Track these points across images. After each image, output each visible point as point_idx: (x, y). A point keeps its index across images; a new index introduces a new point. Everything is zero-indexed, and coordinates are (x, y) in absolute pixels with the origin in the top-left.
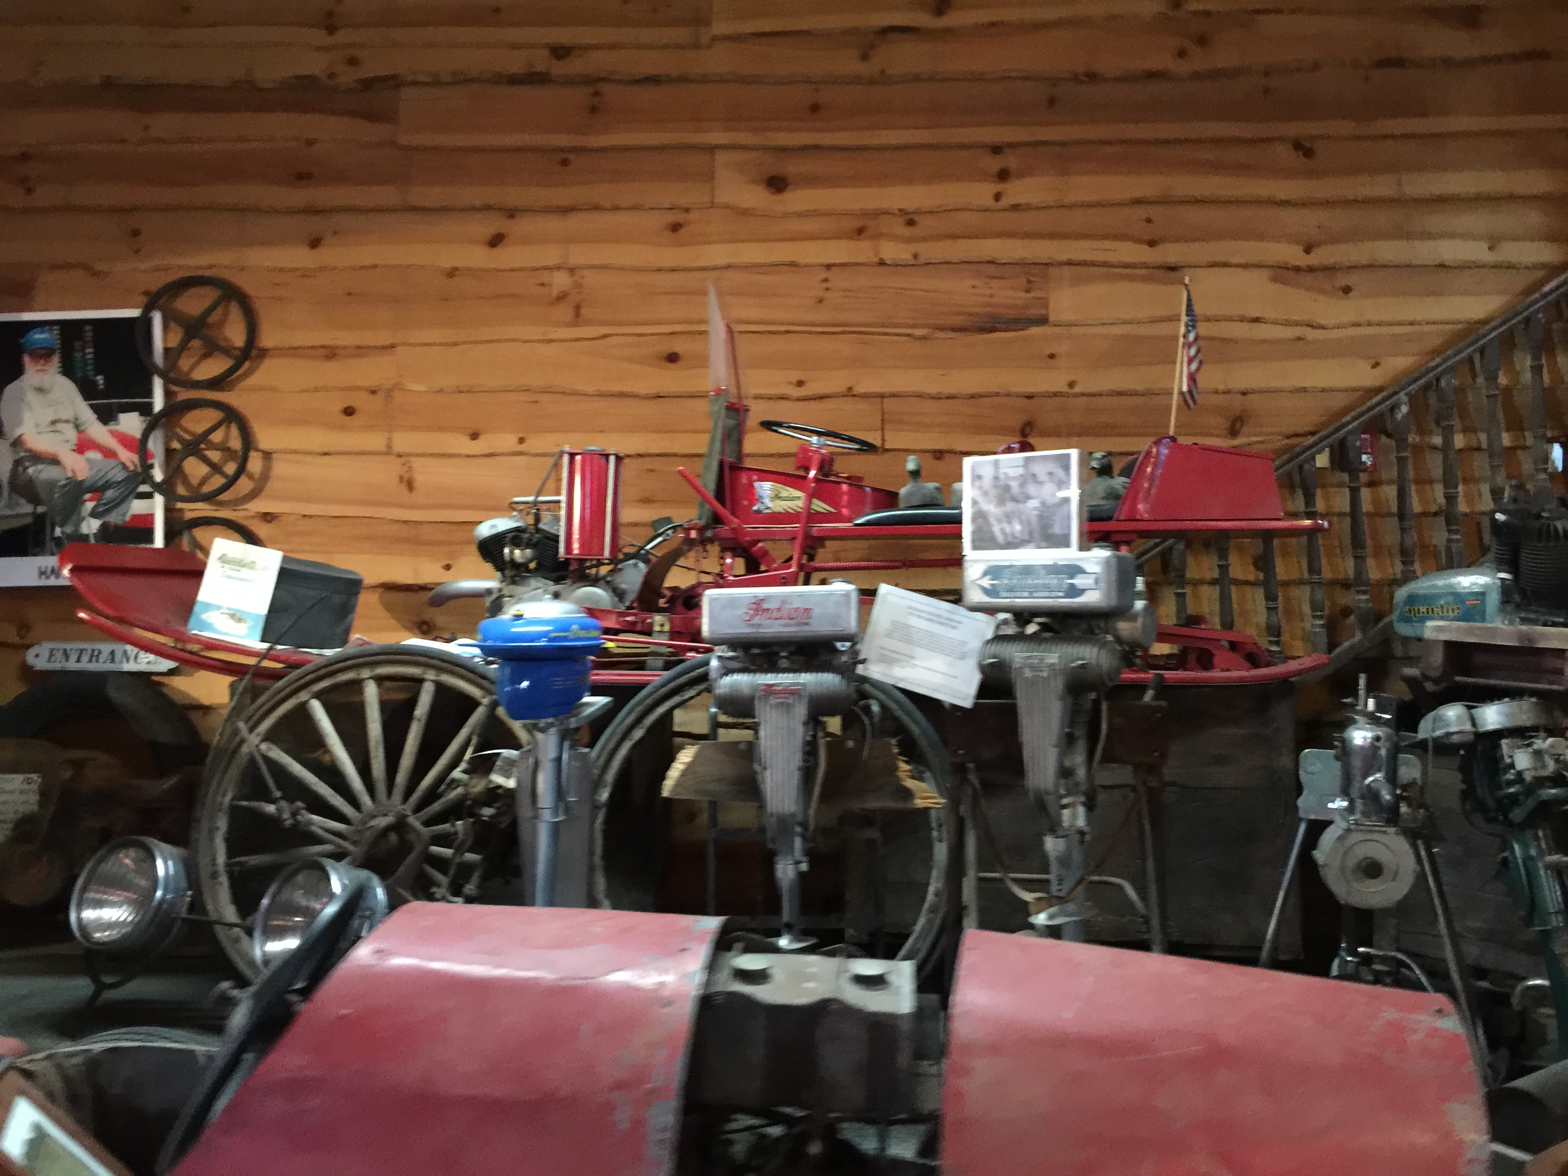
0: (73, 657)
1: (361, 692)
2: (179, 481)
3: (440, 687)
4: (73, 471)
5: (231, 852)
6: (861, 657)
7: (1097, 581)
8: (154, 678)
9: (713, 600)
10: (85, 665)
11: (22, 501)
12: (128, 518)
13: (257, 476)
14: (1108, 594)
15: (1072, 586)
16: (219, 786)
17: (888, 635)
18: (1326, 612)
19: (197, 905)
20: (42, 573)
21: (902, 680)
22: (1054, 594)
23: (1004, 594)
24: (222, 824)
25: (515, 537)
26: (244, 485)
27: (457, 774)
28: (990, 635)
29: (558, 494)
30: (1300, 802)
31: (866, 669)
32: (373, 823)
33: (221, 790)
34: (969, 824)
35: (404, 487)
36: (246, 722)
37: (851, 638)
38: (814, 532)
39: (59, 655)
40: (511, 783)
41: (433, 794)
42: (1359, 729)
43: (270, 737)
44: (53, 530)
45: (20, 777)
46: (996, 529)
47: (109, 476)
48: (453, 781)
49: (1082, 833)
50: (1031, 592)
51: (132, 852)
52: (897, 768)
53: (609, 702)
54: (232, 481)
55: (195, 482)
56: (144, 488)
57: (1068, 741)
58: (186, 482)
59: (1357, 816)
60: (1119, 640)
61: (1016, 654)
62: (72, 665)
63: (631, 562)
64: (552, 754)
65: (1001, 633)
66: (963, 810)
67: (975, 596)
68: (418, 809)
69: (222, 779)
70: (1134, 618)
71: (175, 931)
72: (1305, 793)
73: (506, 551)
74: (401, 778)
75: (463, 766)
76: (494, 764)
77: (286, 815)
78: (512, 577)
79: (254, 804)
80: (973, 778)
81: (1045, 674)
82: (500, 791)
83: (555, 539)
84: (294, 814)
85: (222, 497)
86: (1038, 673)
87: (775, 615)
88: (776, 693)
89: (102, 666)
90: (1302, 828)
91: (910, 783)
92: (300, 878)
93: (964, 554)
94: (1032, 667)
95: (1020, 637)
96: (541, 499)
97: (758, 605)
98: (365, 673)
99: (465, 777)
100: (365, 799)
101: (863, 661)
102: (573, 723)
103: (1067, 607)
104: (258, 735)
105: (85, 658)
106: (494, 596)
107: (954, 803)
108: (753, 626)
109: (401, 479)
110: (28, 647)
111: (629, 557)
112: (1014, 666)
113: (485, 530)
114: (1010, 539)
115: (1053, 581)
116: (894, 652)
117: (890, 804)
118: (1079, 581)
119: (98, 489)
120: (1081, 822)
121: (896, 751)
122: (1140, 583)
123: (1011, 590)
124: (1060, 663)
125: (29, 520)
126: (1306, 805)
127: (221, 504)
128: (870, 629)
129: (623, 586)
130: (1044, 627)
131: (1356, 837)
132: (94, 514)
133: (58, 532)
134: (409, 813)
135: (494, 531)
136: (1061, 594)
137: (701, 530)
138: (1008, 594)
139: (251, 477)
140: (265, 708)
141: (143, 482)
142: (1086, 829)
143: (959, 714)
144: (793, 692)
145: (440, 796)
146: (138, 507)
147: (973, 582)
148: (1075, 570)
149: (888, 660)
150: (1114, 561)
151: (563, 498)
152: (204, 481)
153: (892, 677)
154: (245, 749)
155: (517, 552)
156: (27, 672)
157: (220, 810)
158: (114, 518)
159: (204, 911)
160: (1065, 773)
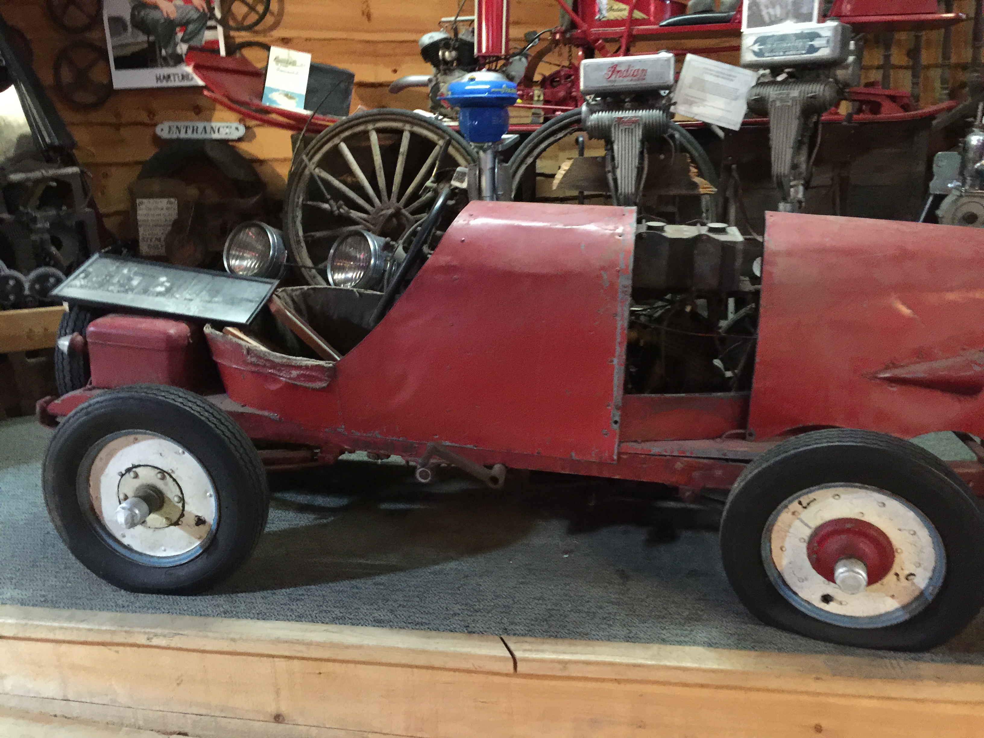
0: (183, 131)
1: (368, 139)
2: (230, 18)
3: (413, 135)
4: (167, 13)
5: (305, 231)
6: (673, 101)
7: (828, 41)
8: (231, 143)
9: (586, 67)
10: (190, 135)
11: (140, 34)
12: (203, 43)
13: (276, 13)
14: (833, 51)
15: (812, 46)
16: (295, 193)
17: (690, 87)
18: (950, 85)
19: (291, 258)
20: (158, 79)
21: (696, 115)
22: (799, 52)
23: (766, 54)
24: (299, 214)
25: (445, 44)
26: (269, 20)
27: (428, 183)
28: (754, 84)
29: (473, 14)
30: (931, 184)
31: (675, 109)
32: (384, 212)
33: (297, 195)
34: (732, 201)
35: (365, 18)
36: (307, 155)
37: (669, 88)
38: (634, 32)
39: (174, 129)
40: (464, 185)
41: (415, 196)
42: (975, 135)
43: (320, 164)
44: (161, 51)
45: (165, 201)
46: (764, 13)
47: (189, 16)
48: (427, 188)
49: (800, 202)
50: (784, 52)
51: (253, 229)
52: (689, 171)
53: (517, 138)
54: (262, 17)
55: (240, 18)
56: (211, 23)
57: (798, 145)
58: (234, 19)
59: (967, 187)
60: (837, 81)
61: (771, 92)
62: (183, 135)
63: (518, 57)
64: (489, 165)
65: (760, 81)
66: (729, 193)
67: (748, 57)
68: (406, 205)
69: (296, 190)
70: (847, 67)
71: (281, 271)
72: (935, 178)
73: (440, 53)
74: (395, 188)
75: (432, 179)
76: (452, 176)
77: (335, 208)
78: (445, 70)
79: (315, 203)
80: (735, 174)
81: (790, 103)
82: (457, 191)
83: (472, 44)
84: (339, 208)
85: (257, 28)
86: (786, 104)
87: (625, 74)
88: (623, 122)
89: (199, 136)
90: (931, 199)
91: (697, 180)
92: (349, 240)
93: (742, 31)
94: (782, 100)
95: (774, 83)
96: (459, 18)
97: (614, 68)
98: (370, 127)
99: (435, 185)
100: (376, 201)
101: (675, 104)
102: (500, 148)
103: (807, 60)
104: (313, 163)
105: (190, 131)
106: (433, 83)
107: (722, 189)
108: (610, 81)
109: (363, 13)
110: (155, 125)
111: (514, 55)
112: (771, 100)
113: (427, 39)
114: (773, 19)
115: (799, 43)
116: (692, 97)
117: (684, 192)
118: (816, 43)
119: (184, 24)
120: (800, 195)
121: (689, 161)
122: (852, 45)
123: (772, 51)
124: (800, 96)
125: (146, 46)
126: (935, 186)
127: (257, 32)
128: (680, 83)
129: (513, 73)
130: (790, 75)
131: (965, 200)
132: (183, 40)
133: (163, 52)
134: (402, 207)
135: (431, 41)
136: (804, 52)
137: (563, 33)
138: (769, 55)
139: (272, 14)
140: (316, 147)
141: (210, 19)
142: (803, 200)
143: (730, 134)
144: (635, 122)
145: (420, 197)
146: (208, 35)
147: (748, 48)
148: (814, 36)
149: (690, 103)
150: (840, 28)
151: (475, 17)
152: (245, 17)
153: (692, 113)
154: (307, 172)
155: (447, 54)
156: (157, 140)
157: (297, 206)
158: (195, 43)
159: (295, 261)
160: (795, 167)
